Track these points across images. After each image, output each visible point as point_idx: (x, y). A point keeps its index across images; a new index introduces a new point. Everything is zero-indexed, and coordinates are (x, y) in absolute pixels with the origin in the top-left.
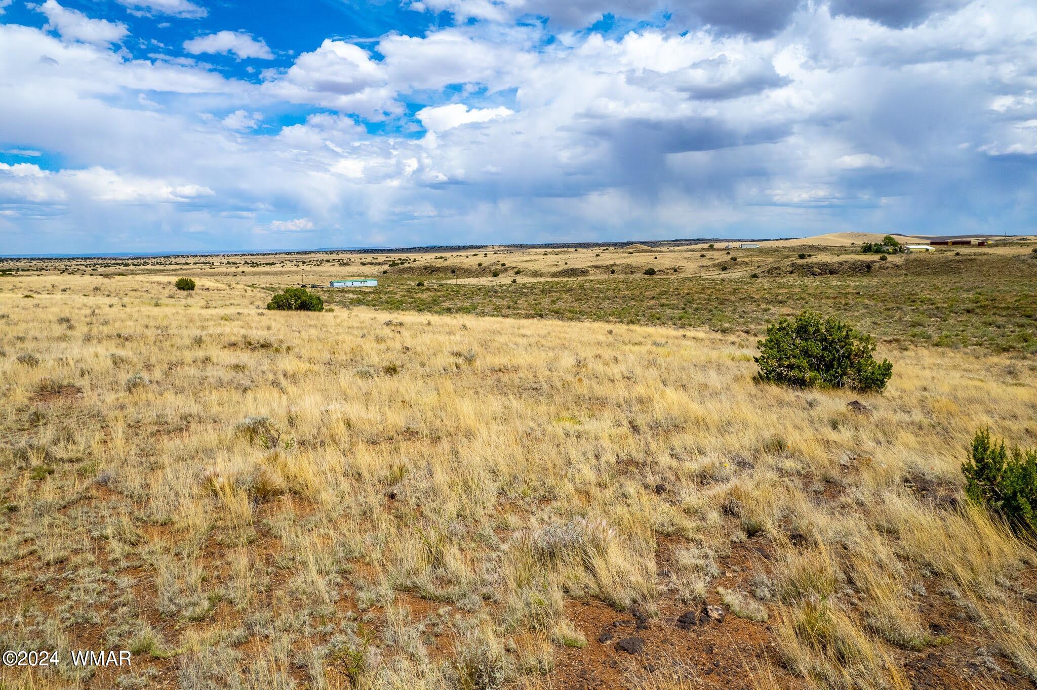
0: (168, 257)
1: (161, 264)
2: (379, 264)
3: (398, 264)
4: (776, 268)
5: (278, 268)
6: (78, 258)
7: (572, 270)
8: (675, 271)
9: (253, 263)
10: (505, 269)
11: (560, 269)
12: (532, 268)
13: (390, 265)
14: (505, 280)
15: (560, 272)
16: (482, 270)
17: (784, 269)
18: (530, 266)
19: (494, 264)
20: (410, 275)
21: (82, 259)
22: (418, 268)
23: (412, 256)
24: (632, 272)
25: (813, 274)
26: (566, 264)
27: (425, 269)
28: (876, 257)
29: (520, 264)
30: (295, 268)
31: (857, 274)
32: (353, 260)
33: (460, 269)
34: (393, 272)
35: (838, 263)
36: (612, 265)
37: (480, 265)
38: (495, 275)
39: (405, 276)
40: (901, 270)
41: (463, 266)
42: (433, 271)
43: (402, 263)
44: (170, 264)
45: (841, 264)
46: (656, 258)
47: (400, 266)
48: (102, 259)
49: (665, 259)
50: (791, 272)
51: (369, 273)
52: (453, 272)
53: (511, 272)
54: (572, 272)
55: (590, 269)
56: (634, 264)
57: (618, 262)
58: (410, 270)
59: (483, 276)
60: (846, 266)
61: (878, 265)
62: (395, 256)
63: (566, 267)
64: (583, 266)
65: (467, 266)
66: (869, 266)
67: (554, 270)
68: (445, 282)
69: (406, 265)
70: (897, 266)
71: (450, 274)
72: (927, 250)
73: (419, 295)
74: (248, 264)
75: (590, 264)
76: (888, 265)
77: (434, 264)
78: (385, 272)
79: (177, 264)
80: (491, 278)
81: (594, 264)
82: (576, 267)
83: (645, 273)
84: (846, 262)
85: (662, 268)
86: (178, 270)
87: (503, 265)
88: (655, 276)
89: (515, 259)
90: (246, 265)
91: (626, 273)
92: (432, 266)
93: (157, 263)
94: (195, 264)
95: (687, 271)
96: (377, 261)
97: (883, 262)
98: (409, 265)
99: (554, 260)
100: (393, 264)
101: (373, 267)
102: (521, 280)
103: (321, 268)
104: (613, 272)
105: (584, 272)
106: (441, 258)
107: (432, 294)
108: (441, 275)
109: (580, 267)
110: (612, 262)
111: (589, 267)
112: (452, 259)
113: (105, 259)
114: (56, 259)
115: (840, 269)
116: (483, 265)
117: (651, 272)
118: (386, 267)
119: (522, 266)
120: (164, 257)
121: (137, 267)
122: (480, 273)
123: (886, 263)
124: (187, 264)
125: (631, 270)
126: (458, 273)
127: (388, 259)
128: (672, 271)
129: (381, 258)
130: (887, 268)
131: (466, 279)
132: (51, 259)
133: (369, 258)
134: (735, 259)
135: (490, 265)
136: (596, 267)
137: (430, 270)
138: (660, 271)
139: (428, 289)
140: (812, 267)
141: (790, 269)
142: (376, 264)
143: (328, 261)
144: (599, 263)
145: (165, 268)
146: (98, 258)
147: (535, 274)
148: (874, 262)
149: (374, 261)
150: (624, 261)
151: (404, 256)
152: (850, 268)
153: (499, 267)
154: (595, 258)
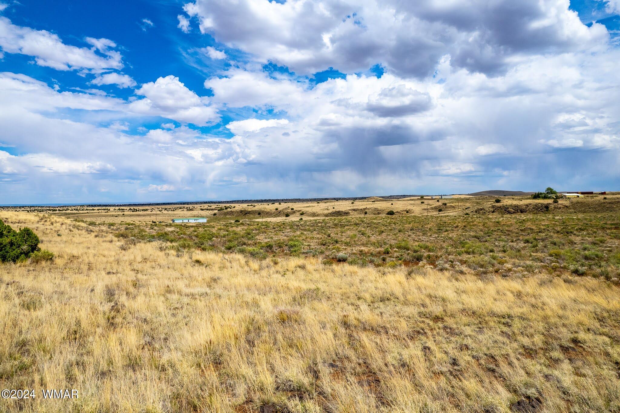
0: (83, 206)
1: (77, 210)
2: (212, 210)
3: (224, 209)
4: (481, 209)
5: (148, 212)
6: (26, 207)
7: (339, 212)
8: (407, 212)
9: (134, 209)
10: (293, 212)
11: (330, 211)
12: (311, 211)
13: (219, 210)
14: (294, 218)
15: (330, 214)
16: (278, 213)
17: (487, 209)
18: (310, 210)
19: (286, 209)
20: (230, 216)
21: (28, 207)
22: (237, 212)
23: (233, 205)
24: (379, 213)
25: (509, 213)
26: (334, 208)
27: (241, 212)
28: (550, 201)
29: (303, 208)
30: (159, 212)
31: (540, 212)
32: (196, 207)
33: (263, 212)
34: (220, 214)
35: (525, 205)
36: (364, 209)
37: (277, 209)
38: (287, 215)
39: (228, 216)
40: (570, 209)
41: (266, 210)
42: (246, 213)
43: (226, 209)
44: (82, 210)
45: (527, 205)
46: (392, 204)
47: (225, 210)
48: (41, 207)
49: (399, 206)
50: (493, 212)
51: (205, 215)
52: (259, 214)
53: (298, 214)
54: (339, 213)
55: (350, 211)
56: (379, 208)
57: (368, 207)
58: (232, 213)
59: (279, 216)
60: (531, 207)
61: (552, 206)
62: (223, 205)
63: (334, 210)
64: (346, 210)
65: (268, 210)
66: (547, 207)
67: (326, 212)
68: (254, 220)
69: (229, 210)
70: (566, 207)
71: (257, 216)
72: (578, 196)
73: (234, 228)
74: (131, 210)
75: (349, 208)
76: (559, 206)
77: (247, 209)
78: (215, 214)
79: (87, 210)
80: (285, 218)
81: (352, 208)
82: (341, 210)
83: (388, 214)
84: (530, 204)
85: (399, 210)
86: (86, 213)
87: (292, 209)
88: (394, 216)
89: (299, 206)
90: (129, 211)
91: (374, 214)
92: (245, 211)
93: (75, 209)
94: (98, 210)
95: (415, 212)
96: (211, 208)
97: (556, 204)
98: (231, 210)
99: (325, 206)
100: (221, 209)
101: (208, 211)
102: (305, 218)
103: (175, 212)
104: (366, 213)
105: (346, 213)
106: (252, 205)
107: (246, 228)
108: (252, 216)
109: (343, 210)
110: (364, 207)
111: (349, 210)
112: (259, 207)
113: (43, 207)
114: (12, 207)
115: (527, 209)
116: (279, 210)
117: (391, 213)
118: (216, 211)
119: (304, 210)
120: (81, 206)
121: (61, 212)
122: (277, 214)
123: (558, 204)
124: (93, 210)
125: (378, 212)
126: (262, 214)
127: (218, 207)
128: (405, 212)
129: (214, 206)
130: (560, 208)
131: (268, 218)
132: (9, 207)
133: (206, 206)
134: (445, 204)
135: (283, 209)
136: (354, 210)
137: (244, 213)
138: (397, 212)
139: (242, 224)
140: (508, 208)
141: (492, 209)
142: (210, 210)
143: (180, 208)
144: (355, 208)
145: (78, 212)
146: (39, 207)
147: (314, 215)
148: (549, 204)
149: (209, 208)
150: (372, 206)
151: (228, 205)
152: (534, 208)
153: (290, 211)
154: (352, 205)
